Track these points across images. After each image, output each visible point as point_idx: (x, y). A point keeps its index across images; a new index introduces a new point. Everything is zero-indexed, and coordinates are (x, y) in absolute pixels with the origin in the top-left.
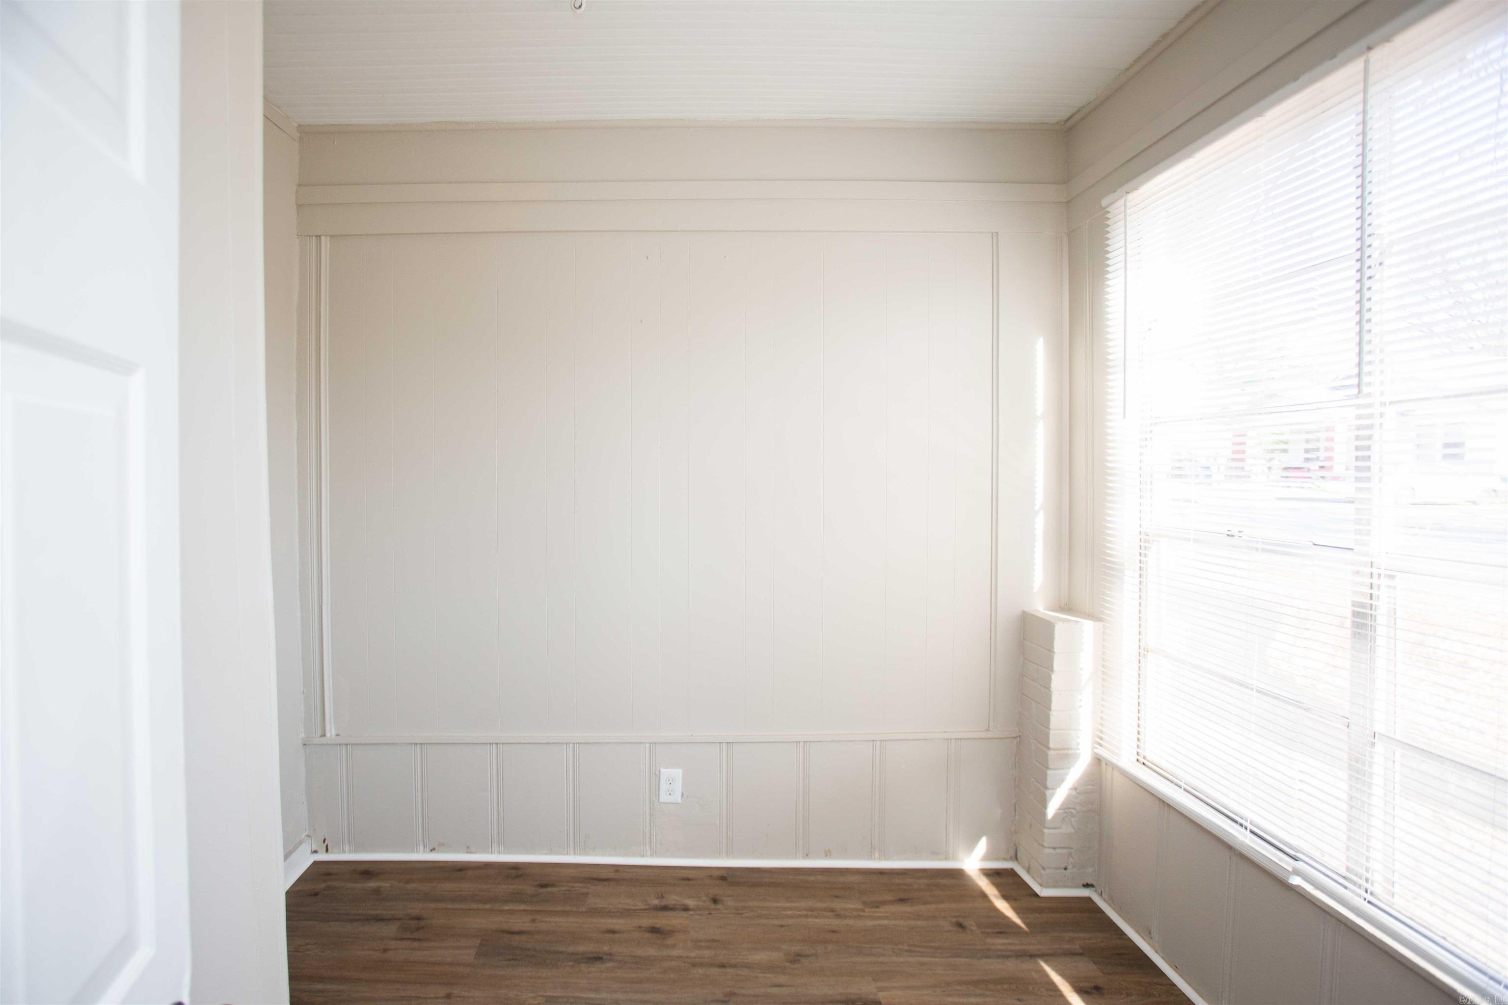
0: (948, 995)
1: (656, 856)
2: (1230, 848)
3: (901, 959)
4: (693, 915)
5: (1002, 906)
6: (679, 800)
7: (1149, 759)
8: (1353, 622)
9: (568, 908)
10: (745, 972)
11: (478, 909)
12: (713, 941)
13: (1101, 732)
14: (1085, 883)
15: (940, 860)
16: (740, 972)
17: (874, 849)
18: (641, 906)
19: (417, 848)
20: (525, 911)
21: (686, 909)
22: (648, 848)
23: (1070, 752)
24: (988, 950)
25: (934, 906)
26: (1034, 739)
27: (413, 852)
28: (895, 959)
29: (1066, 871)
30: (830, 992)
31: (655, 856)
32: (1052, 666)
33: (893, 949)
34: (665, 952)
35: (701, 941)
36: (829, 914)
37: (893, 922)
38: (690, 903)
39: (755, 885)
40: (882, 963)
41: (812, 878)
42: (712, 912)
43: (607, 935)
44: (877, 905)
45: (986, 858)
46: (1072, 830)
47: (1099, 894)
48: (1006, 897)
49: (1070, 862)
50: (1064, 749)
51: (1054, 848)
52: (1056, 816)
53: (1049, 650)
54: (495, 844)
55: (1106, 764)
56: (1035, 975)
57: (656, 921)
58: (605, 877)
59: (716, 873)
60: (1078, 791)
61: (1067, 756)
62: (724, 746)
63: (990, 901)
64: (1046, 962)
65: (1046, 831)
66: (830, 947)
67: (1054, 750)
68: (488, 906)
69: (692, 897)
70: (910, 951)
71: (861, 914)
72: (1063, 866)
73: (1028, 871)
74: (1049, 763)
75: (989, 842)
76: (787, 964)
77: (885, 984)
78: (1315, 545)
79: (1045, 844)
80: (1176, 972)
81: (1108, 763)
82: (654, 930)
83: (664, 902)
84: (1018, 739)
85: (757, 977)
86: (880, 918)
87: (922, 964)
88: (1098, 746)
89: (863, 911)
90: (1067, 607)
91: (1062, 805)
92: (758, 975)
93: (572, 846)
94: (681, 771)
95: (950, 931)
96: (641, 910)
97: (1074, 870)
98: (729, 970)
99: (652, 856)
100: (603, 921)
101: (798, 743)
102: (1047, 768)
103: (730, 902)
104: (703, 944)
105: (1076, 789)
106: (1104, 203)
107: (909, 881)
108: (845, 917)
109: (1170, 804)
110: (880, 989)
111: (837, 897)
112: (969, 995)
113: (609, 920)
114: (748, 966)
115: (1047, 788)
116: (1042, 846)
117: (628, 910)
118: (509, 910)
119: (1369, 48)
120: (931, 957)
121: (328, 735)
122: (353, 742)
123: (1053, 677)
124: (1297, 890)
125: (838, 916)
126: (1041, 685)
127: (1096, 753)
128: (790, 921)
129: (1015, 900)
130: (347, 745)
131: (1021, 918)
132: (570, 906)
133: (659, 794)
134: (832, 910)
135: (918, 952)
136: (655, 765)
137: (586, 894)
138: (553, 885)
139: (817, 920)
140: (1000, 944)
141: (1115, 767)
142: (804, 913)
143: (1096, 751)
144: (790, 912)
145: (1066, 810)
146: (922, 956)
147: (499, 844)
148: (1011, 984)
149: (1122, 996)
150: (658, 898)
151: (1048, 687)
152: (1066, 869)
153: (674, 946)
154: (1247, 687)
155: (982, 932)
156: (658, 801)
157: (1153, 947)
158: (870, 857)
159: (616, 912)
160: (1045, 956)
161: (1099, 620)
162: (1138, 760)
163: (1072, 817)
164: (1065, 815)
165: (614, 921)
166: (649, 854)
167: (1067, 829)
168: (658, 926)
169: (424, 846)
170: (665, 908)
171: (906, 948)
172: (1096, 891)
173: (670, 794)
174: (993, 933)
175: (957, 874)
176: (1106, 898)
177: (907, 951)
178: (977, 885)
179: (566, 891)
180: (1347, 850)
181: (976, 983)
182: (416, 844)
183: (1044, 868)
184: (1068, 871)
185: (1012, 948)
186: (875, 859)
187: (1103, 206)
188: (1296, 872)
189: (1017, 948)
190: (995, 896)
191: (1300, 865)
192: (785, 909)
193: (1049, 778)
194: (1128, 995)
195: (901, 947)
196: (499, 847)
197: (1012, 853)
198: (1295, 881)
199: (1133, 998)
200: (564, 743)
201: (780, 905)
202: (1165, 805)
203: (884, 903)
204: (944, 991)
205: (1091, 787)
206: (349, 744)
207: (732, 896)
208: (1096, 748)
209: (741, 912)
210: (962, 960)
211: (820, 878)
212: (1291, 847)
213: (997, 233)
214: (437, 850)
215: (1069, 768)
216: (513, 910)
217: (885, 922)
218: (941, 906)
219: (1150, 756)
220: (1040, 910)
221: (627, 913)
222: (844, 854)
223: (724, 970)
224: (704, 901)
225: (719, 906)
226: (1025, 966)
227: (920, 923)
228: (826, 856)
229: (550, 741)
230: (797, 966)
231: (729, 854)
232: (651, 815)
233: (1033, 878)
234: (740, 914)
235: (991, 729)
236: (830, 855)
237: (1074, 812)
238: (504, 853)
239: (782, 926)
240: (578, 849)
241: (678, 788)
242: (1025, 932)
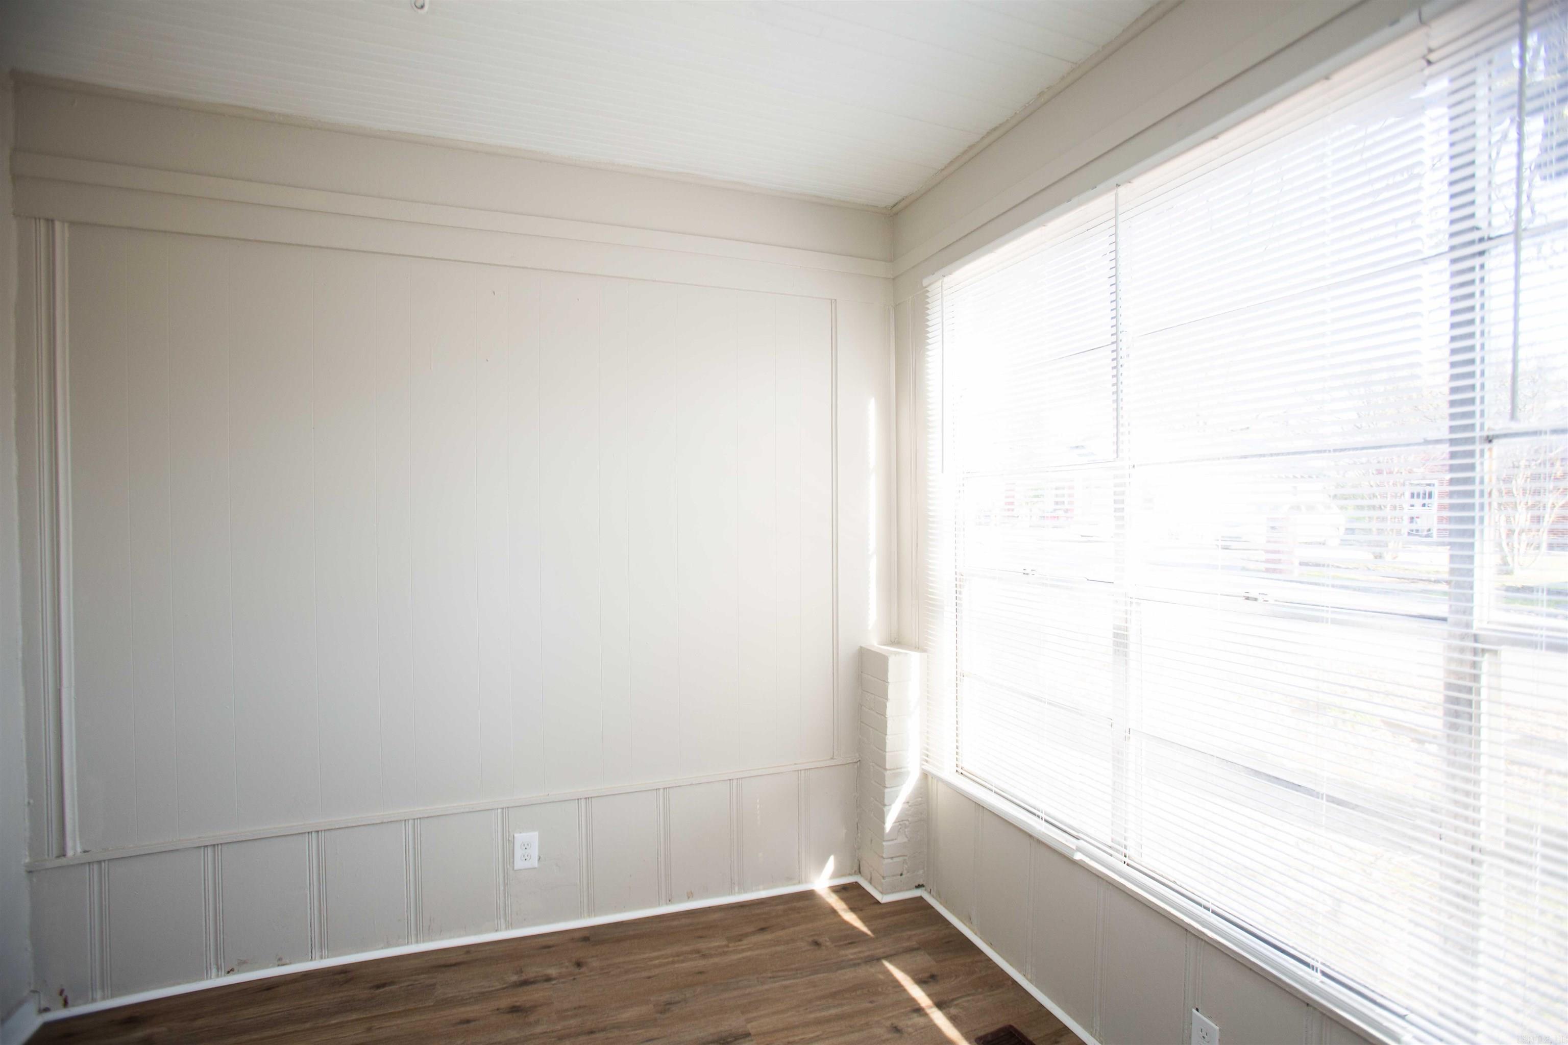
0: (811, 1012)
1: (512, 929)
2: (1030, 836)
3: (766, 987)
4: (556, 984)
5: (851, 918)
6: (536, 864)
7: (965, 769)
8: (1114, 641)
9: (411, 1006)
10: (616, 1033)
11: (296, 1032)
12: (580, 1007)
13: (927, 750)
14: (917, 885)
15: (794, 884)
16: (610, 1035)
17: (734, 884)
18: (498, 985)
19: (207, 974)
20: (357, 1020)
21: (548, 979)
22: (502, 920)
23: (903, 770)
24: (843, 961)
25: (792, 929)
26: (873, 762)
27: (202, 979)
28: (760, 988)
29: (902, 877)
30: (702, 1034)
31: (510, 927)
32: (887, 695)
33: (757, 978)
34: (527, 1032)
35: (567, 1010)
36: (694, 956)
37: (756, 952)
38: (552, 972)
39: (618, 940)
40: (749, 994)
41: (675, 923)
42: (576, 977)
43: (460, 1027)
44: (740, 938)
45: (836, 875)
46: (905, 840)
47: (928, 892)
48: (853, 909)
49: (905, 868)
50: (897, 769)
51: (892, 858)
52: (892, 829)
53: (884, 681)
54: (317, 950)
55: (932, 778)
56: (881, 977)
57: (516, 999)
58: (454, 962)
59: (578, 935)
60: (910, 804)
61: (899, 774)
62: (583, 802)
63: (840, 916)
64: (890, 962)
65: (884, 843)
66: (699, 989)
67: (890, 770)
68: (308, 1025)
69: (554, 965)
70: (773, 977)
71: (726, 949)
72: (900, 873)
73: (870, 882)
74: (886, 783)
75: (836, 859)
76: (658, 1015)
77: (755, 1014)
78: (1088, 580)
79: (884, 856)
80: (991, 947)
81: (934, 777)
82: (514, 1010)
83: (524, 977)
84: (859, 763)
85: (627, 1036)
86: (743, 951)
87: (786, 987)
88: (925, 763)
89: (727, 946)
90: (897, 641)
91: (897, 818)
92: (628, 1033)
93: (413, 932)
94: (536, 833)
95: (809, 950)
96: (497, 990)
97: (908, 874)
98: (597, 1035)
99: (507, 928)
100: (454, 1011)
101: (658, 791)
102: (885, 787)
103: (595, 963)
104: (569, 1013)
105: (908, 802)
106: (925, 282)
107: (767, 909)
108: (711, 956)
109: (984, 806)
110: (749, 1021)
111: (701, 937)
112: (829, 1008)
113: (463, 1009)
114: (618, 1026)
115: (885, 805)
116: (882, 857)
117: (483, 993)
118: (337, 1023)
119: (1118, 185)
120: (794, 979)
121: (70, 853)
122: (109, 858)
123: (888, 704)
124: (1079, 863)
125: (704, 956)
126: (877, 713)
127: (923, 769)
128: (656, 971)
129: (861, 910)
130: (100, 862)
131: (867, 926)
132: (415, 1002)
133: (513, 862)
134: (698, 951)
135: (780, 977)
136: (509, 831)
137: (434, 985)
138: (392, 983)
139: (684, 965)
140: (852, 954)
141: (939, 779)
142: (671, 959)
143: (923, 767)
144: (657, 962)
145: (901, 823)
146: (785, 980)
147: (322, 949)
148: (863, 989)
149: (952, 979)
150: (517, 973)
151: (883, 714)
152: (901, 875)
153: (537, 1022)
154: (1041, 701)
155: (835, 946)
156: (513, 869)
157: (972, 930)
158: (731, 892)
159: (470, 998)
160: (888, 957)
161: (924, 651)
162: (957, 771)
163: (906, 828)
164: (900, 827)
165: (468, 1009)
166: (503, 927)
167: (902, 839)
168: (518, 1004)
169: (218, 969)
170: (525, 983)
171: (770, 975)
172: (926, 890)
173: (526, 860)
174: (846, 945)
175: (809, 896)
176: (935, 895)
177: (770, 978)
178: (827, 903)
179: (409, 986)
180: (1112, 824)
181: (833, 995)
182: (207, 968)
183: (883, 878)
184: (904, 876)
185: (862, 955)
186: (734, 894)
187: (924, 284)
188: (1079, 849)
189: (867, 954)
190: (844, 910)
191: (1081, 843)
192: (651, 959)
193: (886, 796)
194: (957, 977)
195: (764, 975)
196: (322, 951)
197: (856, 868)
198: (1078, 856)
199: (961, 978)
200: (402, 821)
201: (647, 955)
202: (979, 807)
203: (746, 935)
204: (807, 1009)
205: (920, 799)
206: (104, 861)
207: (597, 956)
208: (923, 765)
209: (606, 971)
210: (821, 975)
211: (684, 921)
212: (1074, 829)
213: (836, 300)
214: (236, 970)
215: (902, 785)
216: (342, 1022)
217: (748, 954)
218: (797, 928)
219: (966, 767)
220: (883, 916)
221: (484, 996)
222: (706, 892)
223: (593, 1036)
224: (567, 967)
225: (583, 969)
226: (873, 970)
227: (779, 948)
228: (689, 898)
229: (385, 821)
230: (668, 1015)
231: (592, 912)
232: (505, 885)
233: (875, 888)
234: (607, 973)
235: (835, 757)
236: (692, 897)
237: (907, 823)
238: (328, 957)
239: (649, 978)
240: (422, 935)
241: (535, 852)
242: (871, 939)
